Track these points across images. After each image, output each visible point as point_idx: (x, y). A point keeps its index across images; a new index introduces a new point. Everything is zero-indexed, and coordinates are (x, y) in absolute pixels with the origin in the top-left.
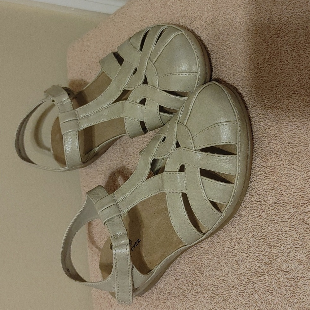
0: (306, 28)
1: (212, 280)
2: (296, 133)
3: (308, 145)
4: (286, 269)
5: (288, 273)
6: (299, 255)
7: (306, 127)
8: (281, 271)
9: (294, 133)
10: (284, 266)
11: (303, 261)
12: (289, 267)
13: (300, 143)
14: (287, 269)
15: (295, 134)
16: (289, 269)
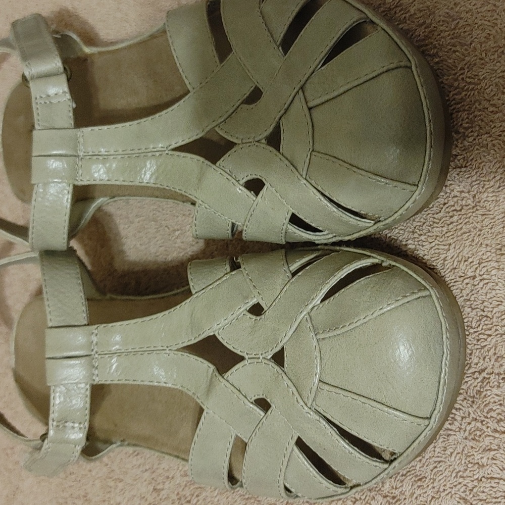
0: (454, 7)
1: (230, 498)
2: (424, 221)
3: (447, 247)
4: (390, 492)
5: (396, 500)
6: (418, 466)
7: (445, 210)
8: (381, 494)
9: (418, 222)
10: (387, 486)
11: (426, 478)
12: (396, 488)
13: (431, 243)
14: (394, 491)
15: (421, 224)
16: (397, 492)
